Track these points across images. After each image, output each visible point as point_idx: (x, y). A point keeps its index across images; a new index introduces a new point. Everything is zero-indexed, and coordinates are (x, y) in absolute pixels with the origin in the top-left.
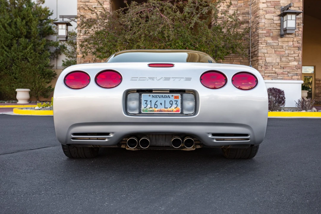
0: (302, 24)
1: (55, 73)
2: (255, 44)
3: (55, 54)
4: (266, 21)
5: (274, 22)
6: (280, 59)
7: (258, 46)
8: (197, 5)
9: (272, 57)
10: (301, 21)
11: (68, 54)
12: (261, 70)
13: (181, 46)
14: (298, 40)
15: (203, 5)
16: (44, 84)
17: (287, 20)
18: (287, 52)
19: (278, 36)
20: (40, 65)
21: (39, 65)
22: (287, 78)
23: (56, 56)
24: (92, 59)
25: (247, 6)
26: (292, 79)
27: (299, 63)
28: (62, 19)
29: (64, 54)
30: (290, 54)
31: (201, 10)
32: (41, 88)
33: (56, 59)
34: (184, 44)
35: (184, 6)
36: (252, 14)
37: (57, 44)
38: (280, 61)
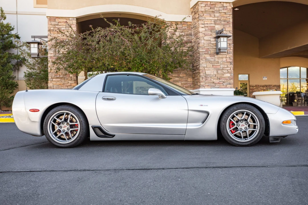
0: (232, 44)
1: (17, 84)
2: (198, 60)
3: (16, 66)
4: (205, 42)
5: (211, 43)
6: (216, 72)
7: (199, 61)
8: (150, 30)
9: (211, 70)
10: (231, 42)
11: (30, 66)
12: (202, 80)
13: (139, 63)
14: (230, 57)
15: (156, 30)
16: (7, 94)
17: (220, 42)
18: (222, 66)
19: (214, 53)
20: (4, 76)
21: (2, 77)
22: (222, 86)
23: (17, 68)
24: (61, 73)
25: (190, 29)
26: (226, 87)
27: (231, 75)
28: (34, 39)
29: (25, 66)
30: (224, 68)
31: (154, 34)
32: (4, 98)
33: (17, 71)
34: (141, 61)
35: (140, 30)
36: (194, 35)
37: (18, 57)
38: (216, 74)
